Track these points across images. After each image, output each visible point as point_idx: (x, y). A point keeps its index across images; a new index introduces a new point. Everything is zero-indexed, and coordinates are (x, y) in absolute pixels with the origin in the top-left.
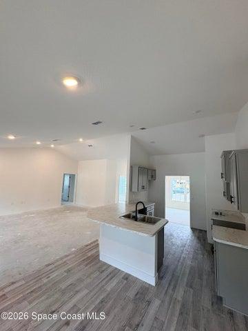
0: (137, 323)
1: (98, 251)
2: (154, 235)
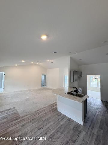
0: (75, 140)
1: (57, 107)
2: (82, 102)
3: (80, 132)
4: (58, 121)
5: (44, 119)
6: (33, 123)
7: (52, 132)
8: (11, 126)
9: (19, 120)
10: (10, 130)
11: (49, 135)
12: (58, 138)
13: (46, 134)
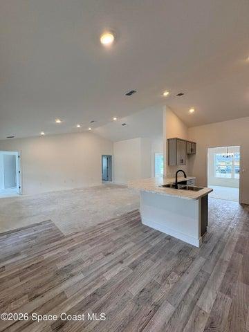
0: (182, 271)
1: (140, 218)
2: (197, 199)
3: (193, 259)
4: (145, 241)
5: (114, 238)
6: (91, 246)
7: (134, 259)
8: (47, 251)
9: (63, 241)
10: (46, 256)
11: (127, 264)
12: (148, 269)
13: (121, 262)
